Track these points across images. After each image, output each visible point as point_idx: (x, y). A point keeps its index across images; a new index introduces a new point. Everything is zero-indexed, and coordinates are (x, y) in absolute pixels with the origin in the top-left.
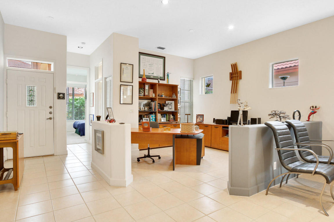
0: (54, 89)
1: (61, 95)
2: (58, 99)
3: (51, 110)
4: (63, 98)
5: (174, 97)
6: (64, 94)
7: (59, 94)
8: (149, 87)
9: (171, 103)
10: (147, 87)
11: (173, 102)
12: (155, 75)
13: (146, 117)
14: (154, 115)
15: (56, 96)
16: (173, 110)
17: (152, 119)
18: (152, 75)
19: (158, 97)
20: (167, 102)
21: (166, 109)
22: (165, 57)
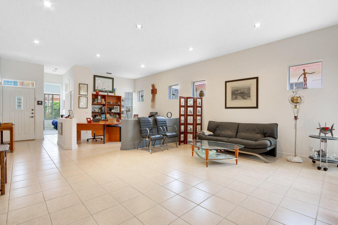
0: (35, 98)
1: (40, 102)
2: (38, 105)
3: (33, 112)
4: (41, 104)
5: (119, 103)
6: (42, 102)
7: (38, 102)
8: (101, 97)
9: (117, 107)
10: (99, 97)
11: (119, 107)
12: (106, 89)
13: (99, 116)
14: (104, 115)
15: (36, 103)
16: (119, 112)
17: (103, 118)
18: (104, 90)
19: (107, 104)
20: (114, 107)
21: (113, 111)
22: (113, 78)
